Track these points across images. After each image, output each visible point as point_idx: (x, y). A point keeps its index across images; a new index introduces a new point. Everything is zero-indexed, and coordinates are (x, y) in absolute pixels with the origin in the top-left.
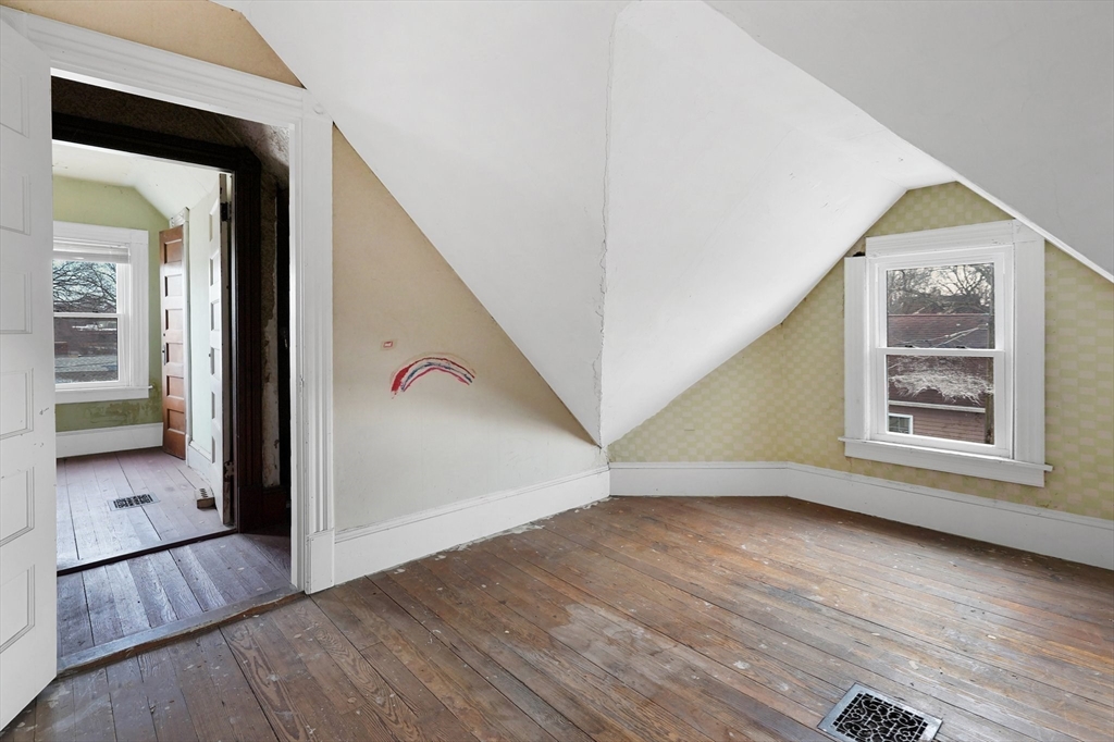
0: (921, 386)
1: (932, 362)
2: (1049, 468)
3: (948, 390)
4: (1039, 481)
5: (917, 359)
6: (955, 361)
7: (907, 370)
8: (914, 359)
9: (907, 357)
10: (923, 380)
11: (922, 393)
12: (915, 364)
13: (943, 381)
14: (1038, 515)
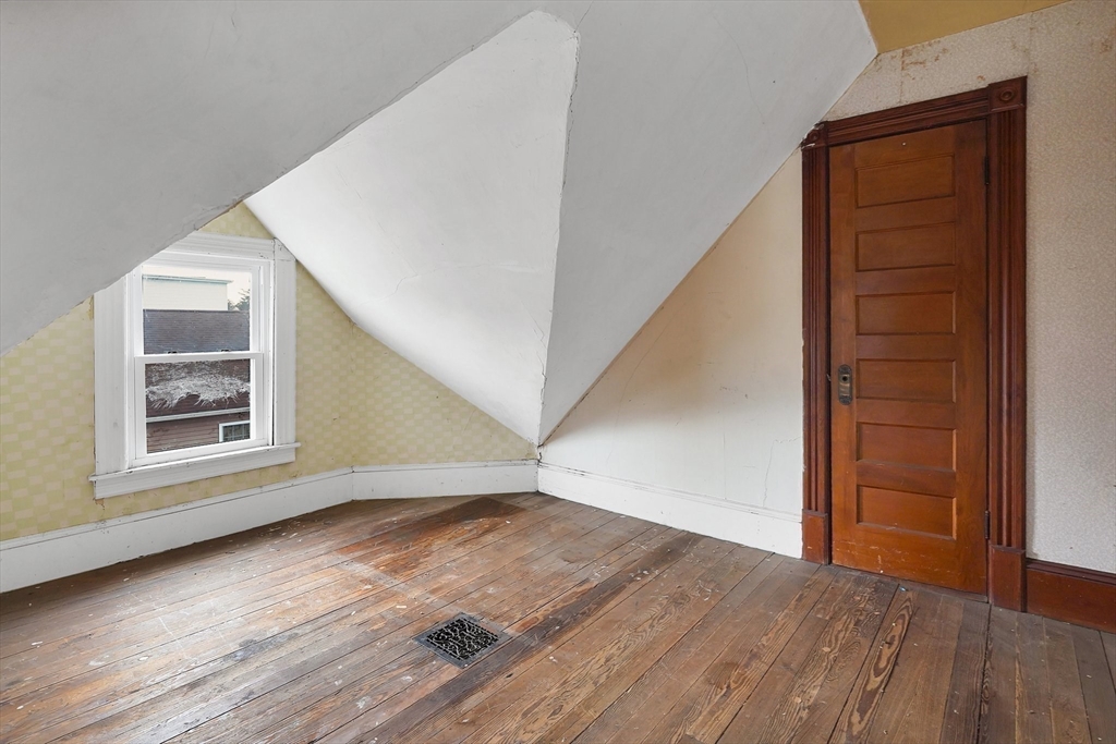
0: (182, 393)
1: (190, 368)
2: (298, 445)
3: (207, 396)
4: (291, 457)
5: (175, 366)
6: (214, 365)
7: (163, 379)
8: (171, 366)
9: (162, 364)
10: (181, 388)
11: (181, 401)
12: (172, 371)
13: (202, 386)
14: (293, 485)
